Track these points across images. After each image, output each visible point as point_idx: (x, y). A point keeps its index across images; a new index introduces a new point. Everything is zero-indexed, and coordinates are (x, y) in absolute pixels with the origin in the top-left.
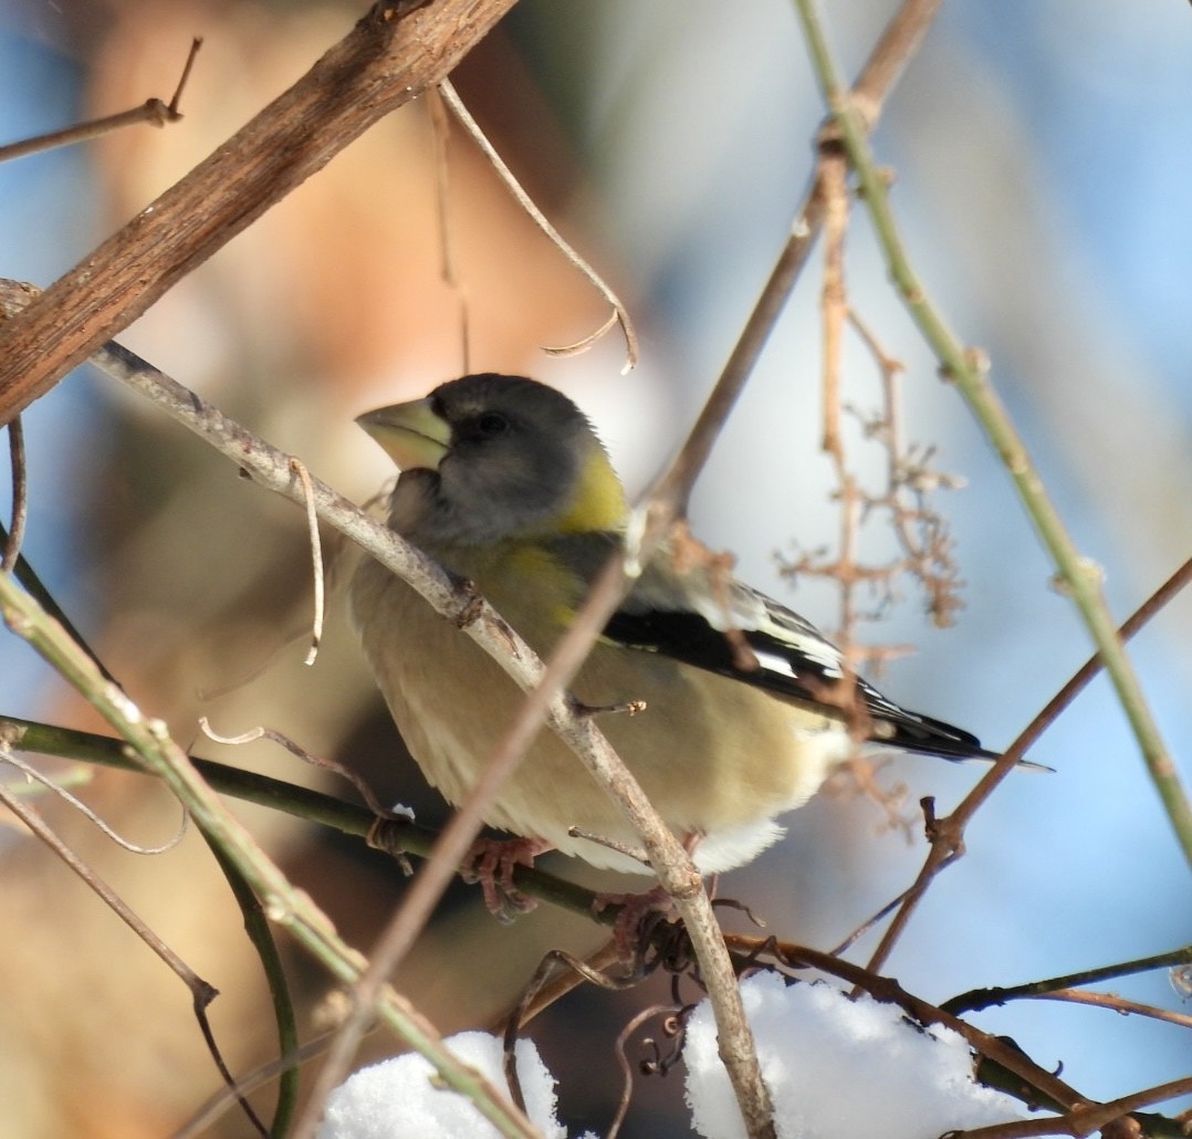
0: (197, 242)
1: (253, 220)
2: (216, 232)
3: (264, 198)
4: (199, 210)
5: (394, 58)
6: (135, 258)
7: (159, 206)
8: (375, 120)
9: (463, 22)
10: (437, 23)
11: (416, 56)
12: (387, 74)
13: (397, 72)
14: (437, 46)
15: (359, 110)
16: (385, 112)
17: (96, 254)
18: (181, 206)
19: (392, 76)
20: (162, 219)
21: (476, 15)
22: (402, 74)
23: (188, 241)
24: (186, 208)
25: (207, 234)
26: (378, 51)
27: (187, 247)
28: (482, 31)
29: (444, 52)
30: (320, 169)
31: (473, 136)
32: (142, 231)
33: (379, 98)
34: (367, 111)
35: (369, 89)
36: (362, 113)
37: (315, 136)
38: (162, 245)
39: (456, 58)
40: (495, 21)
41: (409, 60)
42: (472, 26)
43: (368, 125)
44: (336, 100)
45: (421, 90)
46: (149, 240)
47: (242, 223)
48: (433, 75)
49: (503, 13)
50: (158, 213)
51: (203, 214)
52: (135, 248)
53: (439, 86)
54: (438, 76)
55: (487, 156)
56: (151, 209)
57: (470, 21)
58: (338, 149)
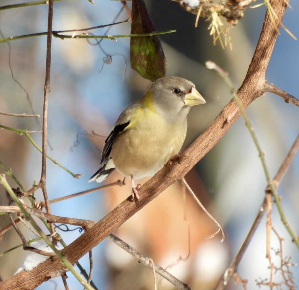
0: (129, 213)
1: (141, 208)
2: (133, 211)
3: (144, 204)
4: (130, 206)
5: (172, 173)
6: (116, 216)
7: (121, 205)
8: (168, 186)
9: (187, 166)
10: (182, 165)
11: (177, 173)
12: (170, 177)
13: (173, 176)
14: (181, 171)
15: (164, 184)
16: (170, 185)
17: (107, 215)
18: (126, 205)
19: (172, 177)
20: (122, 208)
21: (190, 164)
22: (174, 177)
23: (127, 213)
24: (127, 206)
25: (131, 211)
26: (169, 171)
27: (127, 214)
28: (191, 167)
29: (183, 172)
30: (156, 197)
32: (117, 211)
33: (169, 182)
34: (166, 185)
35: (167, 180)
36: (165, 185)
37: (155, 190)
38: (122, 213)
39: (186, 173)
40: (194, 165)
41: (175, 173)
42: (189, 166)
43: (166, 188)
44: (159, 182)
45: (178, 180)
46: (119, 212)
47: (139, 209)
48: (180, 177)
49: (196, 163)
50: (121, 207)
51: (130, 207)
52: (116, 214)
53: (182, 179)
54: (182, 177)
55: (192, 195)
56: (119, 206)
57: (189, 165)
58: (160, 193)
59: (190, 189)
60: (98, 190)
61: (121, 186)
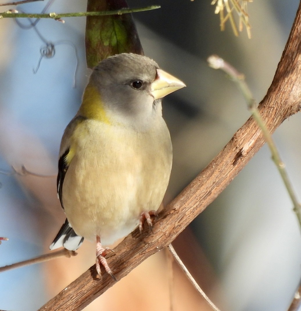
0: (83, 300)
1: (102, 293)
2: (89, 297)
3: (106, 286)
4: (84, 289)
5: (152, 237)
6: (61, 306)
7: (69, 288)
8: (145, 258)
9: (176, 225)
10: (168, 224)
11: (160, 236)
12: (150, 242)
13: (153, 241)
14: (167, 232)
15: (140, 254)
16: (149, 256)
17: (47, 304)
18: (77, 288)
19: (152, 243)
20: (71, 292)
21: (181, 222)
22: (155, 242)
23: (79, 300)
24: (79, 289)
25: (86, 298)
26: (147, 234)
27: (79, 302)
28: (183, 227)
29: (170, 235)
30: (126, 275)
31: (180, 264)
32: (63, 296)
33: (147, 250)
34: (142, 255)
35: (144, 248)
36: (141, 256)
37: (124, 264)
38: (70, 301)
39: (174, 237)
40: (188, 224)
41: (158, 237)
42: (180, 226)
43: (143, 260)
44: (132, 251)
45: (161, 248)
46: (66, 300)
47: (98, 294)
48: (166, 243)
49: (190, 221)
50: (69, 290)
51: (85, 291)
52: (61, 302)
53: (168, 247)
54: (168, 243)
55: (185, 271)
56: (66, 289)
57: (179, 224)
58: (132, 268)
59: (181, 262)
60: (32, 264)
61: (70, 256)
